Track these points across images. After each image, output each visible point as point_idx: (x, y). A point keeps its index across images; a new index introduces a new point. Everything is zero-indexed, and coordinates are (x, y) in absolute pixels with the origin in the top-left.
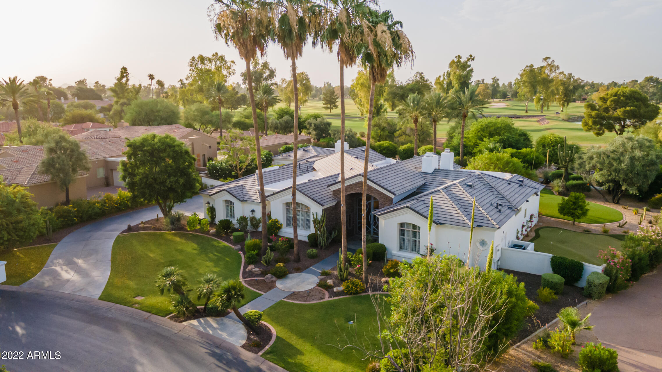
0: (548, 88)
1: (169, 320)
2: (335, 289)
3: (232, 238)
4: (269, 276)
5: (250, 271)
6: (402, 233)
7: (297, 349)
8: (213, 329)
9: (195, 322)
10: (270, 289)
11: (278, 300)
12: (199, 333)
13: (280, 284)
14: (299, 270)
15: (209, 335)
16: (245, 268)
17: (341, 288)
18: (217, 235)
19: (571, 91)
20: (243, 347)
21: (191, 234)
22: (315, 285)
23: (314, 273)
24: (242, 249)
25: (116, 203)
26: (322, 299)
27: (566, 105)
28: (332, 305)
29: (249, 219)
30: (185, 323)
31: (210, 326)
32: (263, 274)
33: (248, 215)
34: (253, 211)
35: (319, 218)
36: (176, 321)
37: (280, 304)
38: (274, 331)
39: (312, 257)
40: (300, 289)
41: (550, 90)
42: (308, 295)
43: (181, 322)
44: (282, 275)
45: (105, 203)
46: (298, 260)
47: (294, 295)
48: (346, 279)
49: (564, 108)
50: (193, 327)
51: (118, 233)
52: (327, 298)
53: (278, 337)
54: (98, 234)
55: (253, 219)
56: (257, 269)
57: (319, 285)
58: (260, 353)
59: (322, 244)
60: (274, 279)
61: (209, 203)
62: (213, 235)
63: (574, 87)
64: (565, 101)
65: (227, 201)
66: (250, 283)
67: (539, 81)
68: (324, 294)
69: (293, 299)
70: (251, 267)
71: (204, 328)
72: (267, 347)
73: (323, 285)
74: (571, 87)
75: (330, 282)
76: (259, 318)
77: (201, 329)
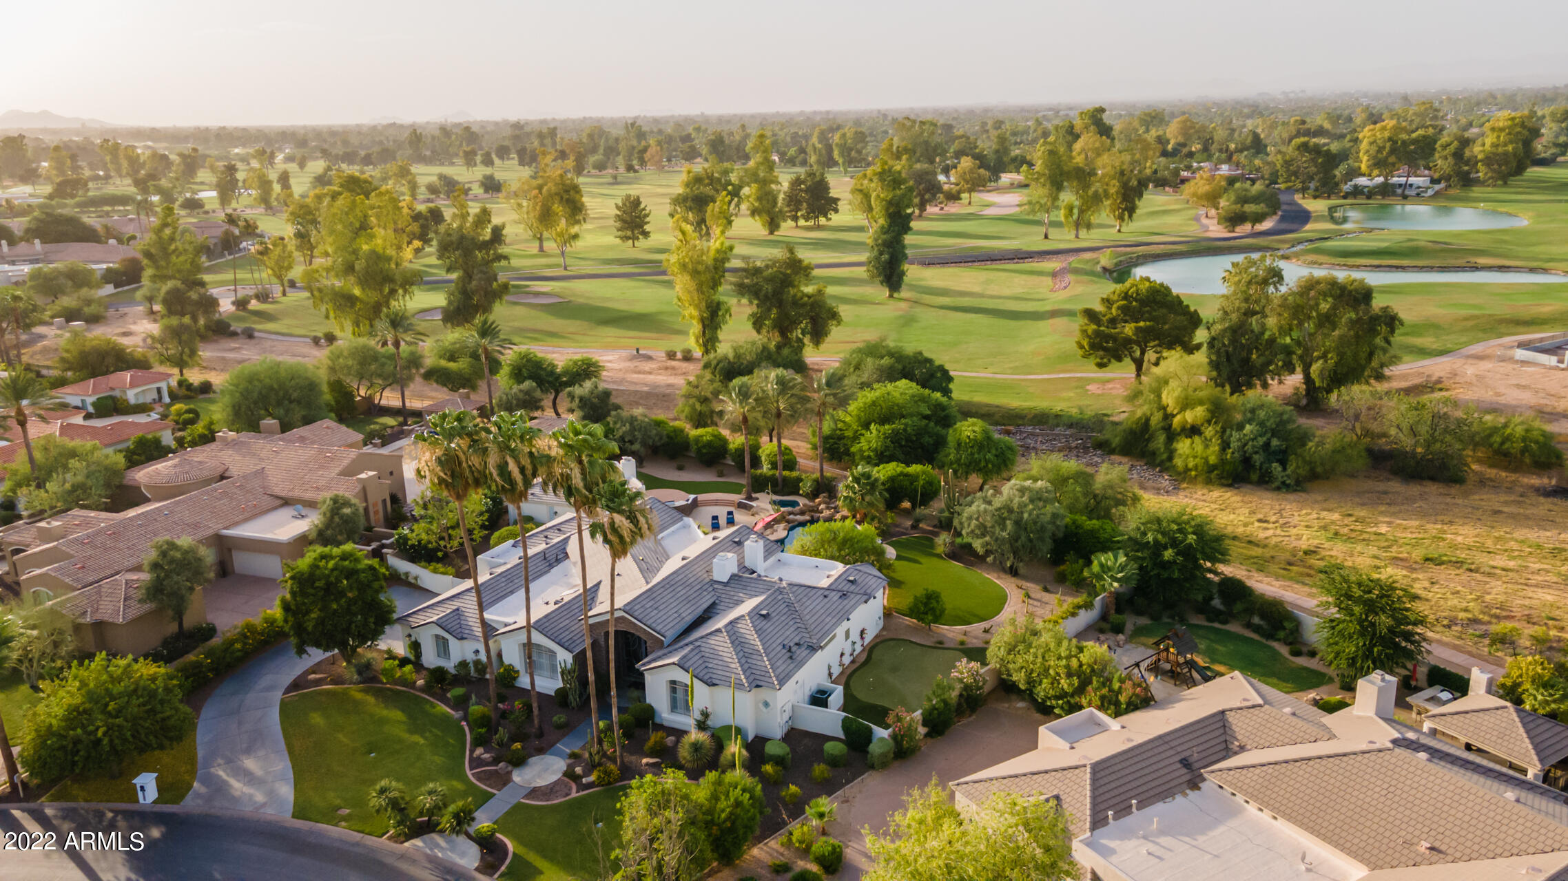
0: (1086, 186)
1: (387, 842)
2: (584, 780)
3: (449, 695)
4: (501, 765)
5: (479, 757)
6: (674, 690)
7: (536, 868)
8: (442, 849)
9: (418, 842)
10: (505, 784)
11: (514, 801)
12: (427, 856)
13: (517, 777)
14: (541, 751)
15: (437, 857)
16: (472, 752)
17: (592, 778)
18: (427, 689)
19: (1133, 189)
20: (476, 869)
21: (389, 689)
22: (559, 775)
23: (559, 754)
24: (465, 718)
25: (262, 633)
26: (567, 795)
27: (1126, 217)
28: (579, 802)
29: (471, 665)
30: (406, 844)
31: (438, 846)
32: (496, 761)
33: (470, 657)
34: (477, 652)
35: (569, 666)
36: (396, 842)
37: (518, 808)
38: (510, 846)
39: (560, 727)
40: (542, 782)
41: (1090, 192)
42: (550, 791)
43: (402, 842)
44: (519, 761)
45: (246, 637)
46: (540, 735)
47: (534, 792)
48: (600, 764)
49: (1124, 224)
50: (417, 849)
51: (278, 695)
52: (574, 794)
53: (514, 854)
54: (251, 697)
55: (477, 663)
56: (487, 756)
57: (565, 774)
58: (496, 876)
59: (574, 704)
60: (510, 768)
61: (410, 636)
62: (422, 689)
63: (1139, 182)
64: (1124, 210)
65: (437, 636)
66: (478, 777)
67: (1068, 173)
68: (570, 789)
69: (533, 799)
70: (479, 751)
71: (431, 849)
72: (503, 868)
73: (570, 774)
74: (1134, 183)
75: (578, 770)
76: (493, 832)
77: (428, 851)
